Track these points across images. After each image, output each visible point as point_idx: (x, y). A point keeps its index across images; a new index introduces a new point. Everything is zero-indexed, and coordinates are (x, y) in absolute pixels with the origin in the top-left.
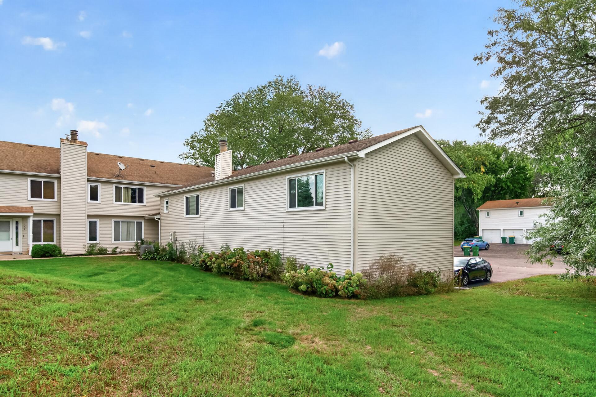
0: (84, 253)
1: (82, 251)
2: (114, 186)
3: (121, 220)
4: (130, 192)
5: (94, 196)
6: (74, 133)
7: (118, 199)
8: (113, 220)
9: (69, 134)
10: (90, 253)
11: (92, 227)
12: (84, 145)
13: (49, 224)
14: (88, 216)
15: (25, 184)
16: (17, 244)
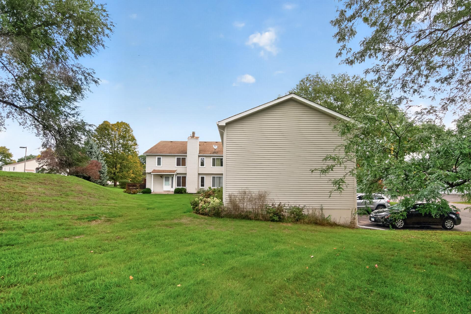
0: (196, 192)
1: (195, 192)
2: (212, 158)
3: (216, 176)
4: (220, 160)
5: (202, 164)
6: (194, 133)
7: (214, 165)
8: (212, 176)
9: (192, 134)
10: (199, 193)
11: (203, 179)
12: (197, 138)
13: (184, 178)
14: (199, 174)
15: (175, 160)
16: (172, 187)
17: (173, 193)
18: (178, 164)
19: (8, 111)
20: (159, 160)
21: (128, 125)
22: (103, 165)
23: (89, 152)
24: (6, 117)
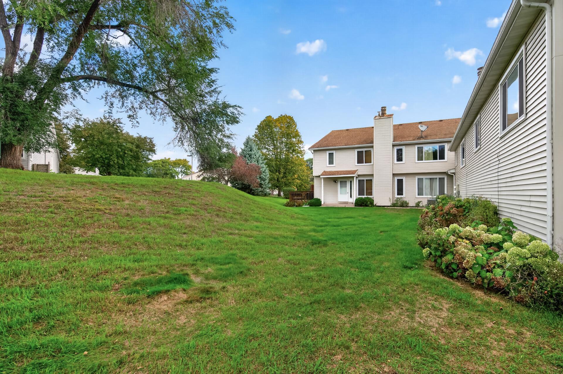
0: (389, 205)
1: (388, 203)
2: (417, 146)
3: (424, 177)
4: (431, 150)
5: (400, 158)
6: (383, 109)
7: (420, 158)
8: (417, 178)
9: (380, 111)
10: (394, 205)
11: (400, 182)
12: (390, 116)
13: (370, 182)
14: (394, 175)
15: (354, 155)
16: (351, 196)
17: (353, 206)
18: (360, 161)
19: (141, 100)
20: (331, 156)
21: (291, 118)
22: (264, 169)
23: (248, 154)
24: (138, 107)
